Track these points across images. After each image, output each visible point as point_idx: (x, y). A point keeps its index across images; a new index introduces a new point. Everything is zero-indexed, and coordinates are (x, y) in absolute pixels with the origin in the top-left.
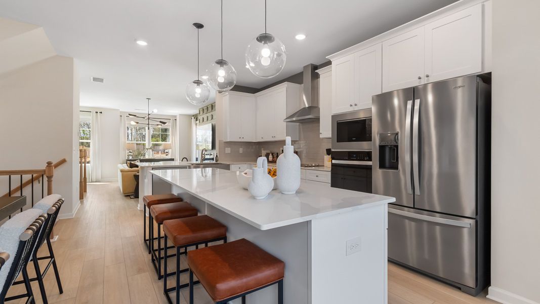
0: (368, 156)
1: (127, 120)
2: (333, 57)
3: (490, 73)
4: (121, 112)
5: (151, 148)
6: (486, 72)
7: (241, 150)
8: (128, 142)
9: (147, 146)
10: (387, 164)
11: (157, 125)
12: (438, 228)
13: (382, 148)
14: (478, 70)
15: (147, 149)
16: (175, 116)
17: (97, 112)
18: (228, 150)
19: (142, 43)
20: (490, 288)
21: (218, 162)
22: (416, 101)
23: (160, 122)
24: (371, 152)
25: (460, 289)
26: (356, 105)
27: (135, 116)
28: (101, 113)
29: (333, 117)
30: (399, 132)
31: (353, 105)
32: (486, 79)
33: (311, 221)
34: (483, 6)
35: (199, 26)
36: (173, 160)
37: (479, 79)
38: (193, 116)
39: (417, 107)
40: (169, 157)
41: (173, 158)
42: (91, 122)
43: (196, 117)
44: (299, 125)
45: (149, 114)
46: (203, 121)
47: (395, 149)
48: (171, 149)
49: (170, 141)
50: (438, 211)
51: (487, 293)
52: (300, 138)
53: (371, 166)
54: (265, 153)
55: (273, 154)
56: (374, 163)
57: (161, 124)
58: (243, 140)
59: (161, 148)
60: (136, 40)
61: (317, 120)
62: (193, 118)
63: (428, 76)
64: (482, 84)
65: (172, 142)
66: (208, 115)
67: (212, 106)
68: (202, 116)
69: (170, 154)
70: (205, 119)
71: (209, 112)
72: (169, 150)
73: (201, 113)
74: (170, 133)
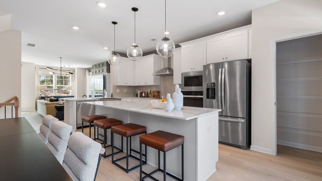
0: (201, 93)
1: (40, 70)
2: (182, 44)
3: (251, 59)
4: (36, 65)
5: (57, 89)
6: (249, 58)
7: (125, 90)
8: (41, 85)
9: (54, 88)
10: (210, 97)
11: (66, 75)
12: (229, 123)
13: (208, 89)
14: (246, 57)
15: (55, 90)
16: (74, 69)
18: (118, 90)
19: (76, 28)
20: (251, 146)
21: (113, 98)
22: (223, 69)
23: (70, 73)
24: (203, 91)
25: (240, 148)
26: (194, 69)
27: (52, 68)
29: (182, 74)
30: (216, 82)
31: (193, 68)
32: (249, 61)
33: (197, 118)
34: (248, 31)
35: (114, 23)
36: (73, 97)
37: (247, 62)
38: (87, 69)
39: (223, 71)
40: (70, 95)
41: (73, 95)
43: (89, 70)
44: (160, 77)
45: (61, 68)
46: (96, 72)
47: (214, 90)
49: (70, 84)
50: (229, 116)
51: (250, 148)
52: (160, 84)
53: (203, 98)
54: (140, 92)
55: (144, 93)
56: (204, 96)
57: (70, 74)
58: (127, 85)
59: (63, 89)
60: (72, 26)
61: (171, 75)
62: (87, 70)
63: (227, 58)
64: (248, 63)
65: (72, 85)
66: (99, 69)
67: (103, 64)
68: (95, 70)
69: (70, 93)
70: (98, 72)
71: (100, 68)
72: (70, 90)
73: (95, 68)
74: (70, 80)
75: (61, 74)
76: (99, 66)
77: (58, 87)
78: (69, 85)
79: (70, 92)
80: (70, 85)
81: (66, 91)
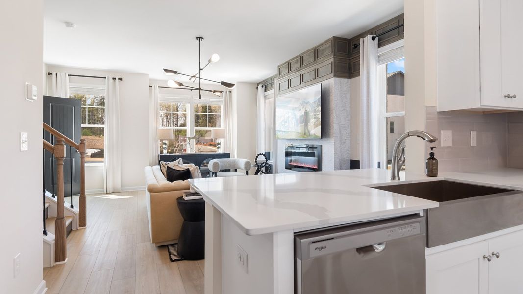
1: (159, 92)
4: (152, 80)
5: (194, 138)
7: (473, 137)
9: (189, 134)
15: (190, 138)
17: (114, 79)
18: (447, 138)
27: (176, 72)
28: (121, 79)
36: (228, 156)
38: (258, 84)
40: (221, 151)
41: (227, 152)
42: (105, 95)
43: (266, 85)
45: (201, 70)
46: (290, 85)
48: (224, 137)
49: (222, 123)
59: (207, 138)
62: (260, 86)
65: (226, 127)
66: (302, 72)
67: (316, 52)
68: (287, 78)
69: (222, 146)
70: (296, 81)
71: (307, 66)
72: (222, 139)
73: (285, 71)
74: (222, 114)
75: (200, 89)
76: (302, 64)
77: (197, 131)
78: (220, 127)
79: (221, 144)
80: (222, 127)
81: (212, 140)
